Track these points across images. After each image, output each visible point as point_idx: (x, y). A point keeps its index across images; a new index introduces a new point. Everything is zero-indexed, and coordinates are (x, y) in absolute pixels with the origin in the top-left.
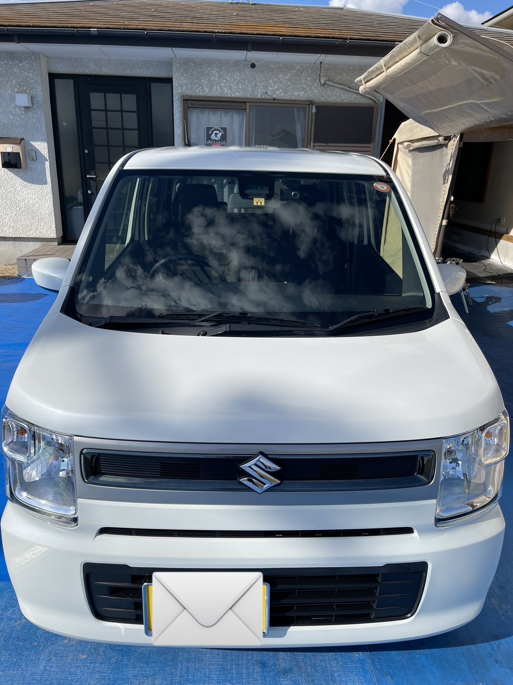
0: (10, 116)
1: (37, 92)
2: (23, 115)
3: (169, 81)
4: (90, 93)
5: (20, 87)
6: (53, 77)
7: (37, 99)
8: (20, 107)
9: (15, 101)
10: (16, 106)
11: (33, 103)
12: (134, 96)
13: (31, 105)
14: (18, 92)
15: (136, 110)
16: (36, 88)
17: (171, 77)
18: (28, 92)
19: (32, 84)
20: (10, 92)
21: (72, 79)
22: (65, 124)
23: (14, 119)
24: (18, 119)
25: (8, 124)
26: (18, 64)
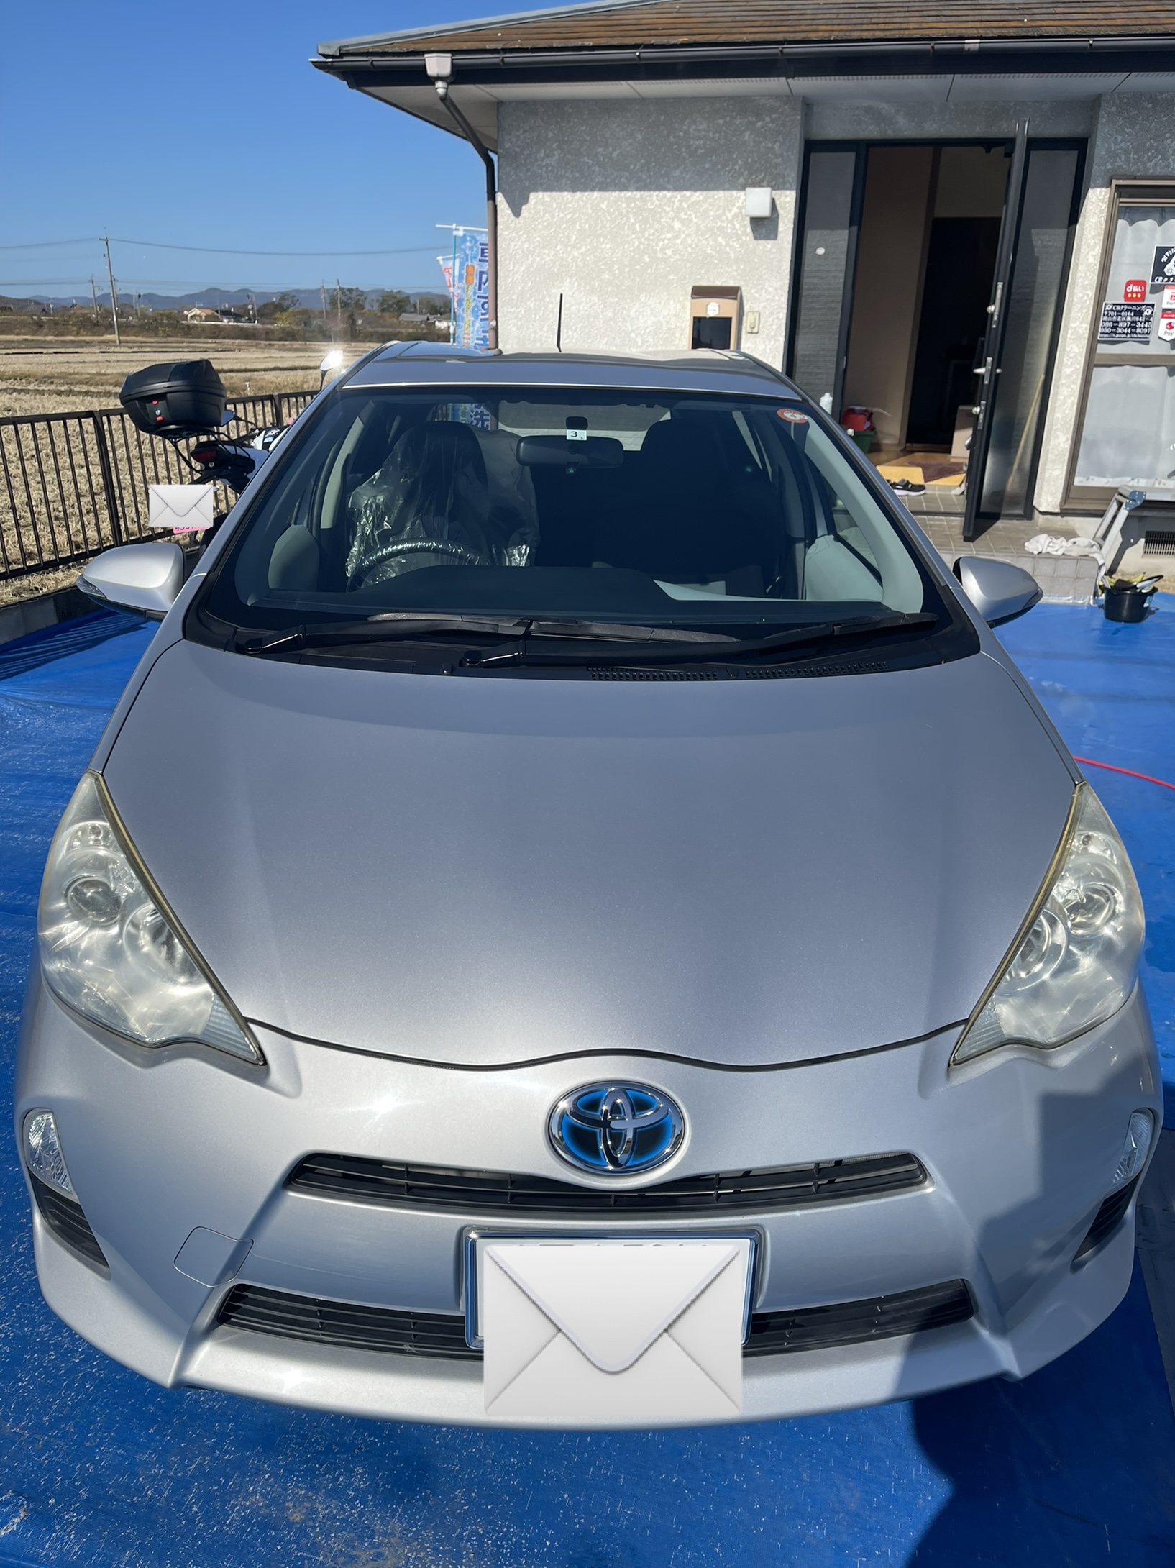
1: (785, 183)
2: (747, 235)
3: (1080, 146)
6: (811, 147)
8: (744, 220)
10: (735, 216)
16: (784, 176)
17: (1087, 135)
19: (778, 165)
21: (853, 151)
23: (728, 245)
24: (736, 245)
25: (713, 256)
26: (754, 123)
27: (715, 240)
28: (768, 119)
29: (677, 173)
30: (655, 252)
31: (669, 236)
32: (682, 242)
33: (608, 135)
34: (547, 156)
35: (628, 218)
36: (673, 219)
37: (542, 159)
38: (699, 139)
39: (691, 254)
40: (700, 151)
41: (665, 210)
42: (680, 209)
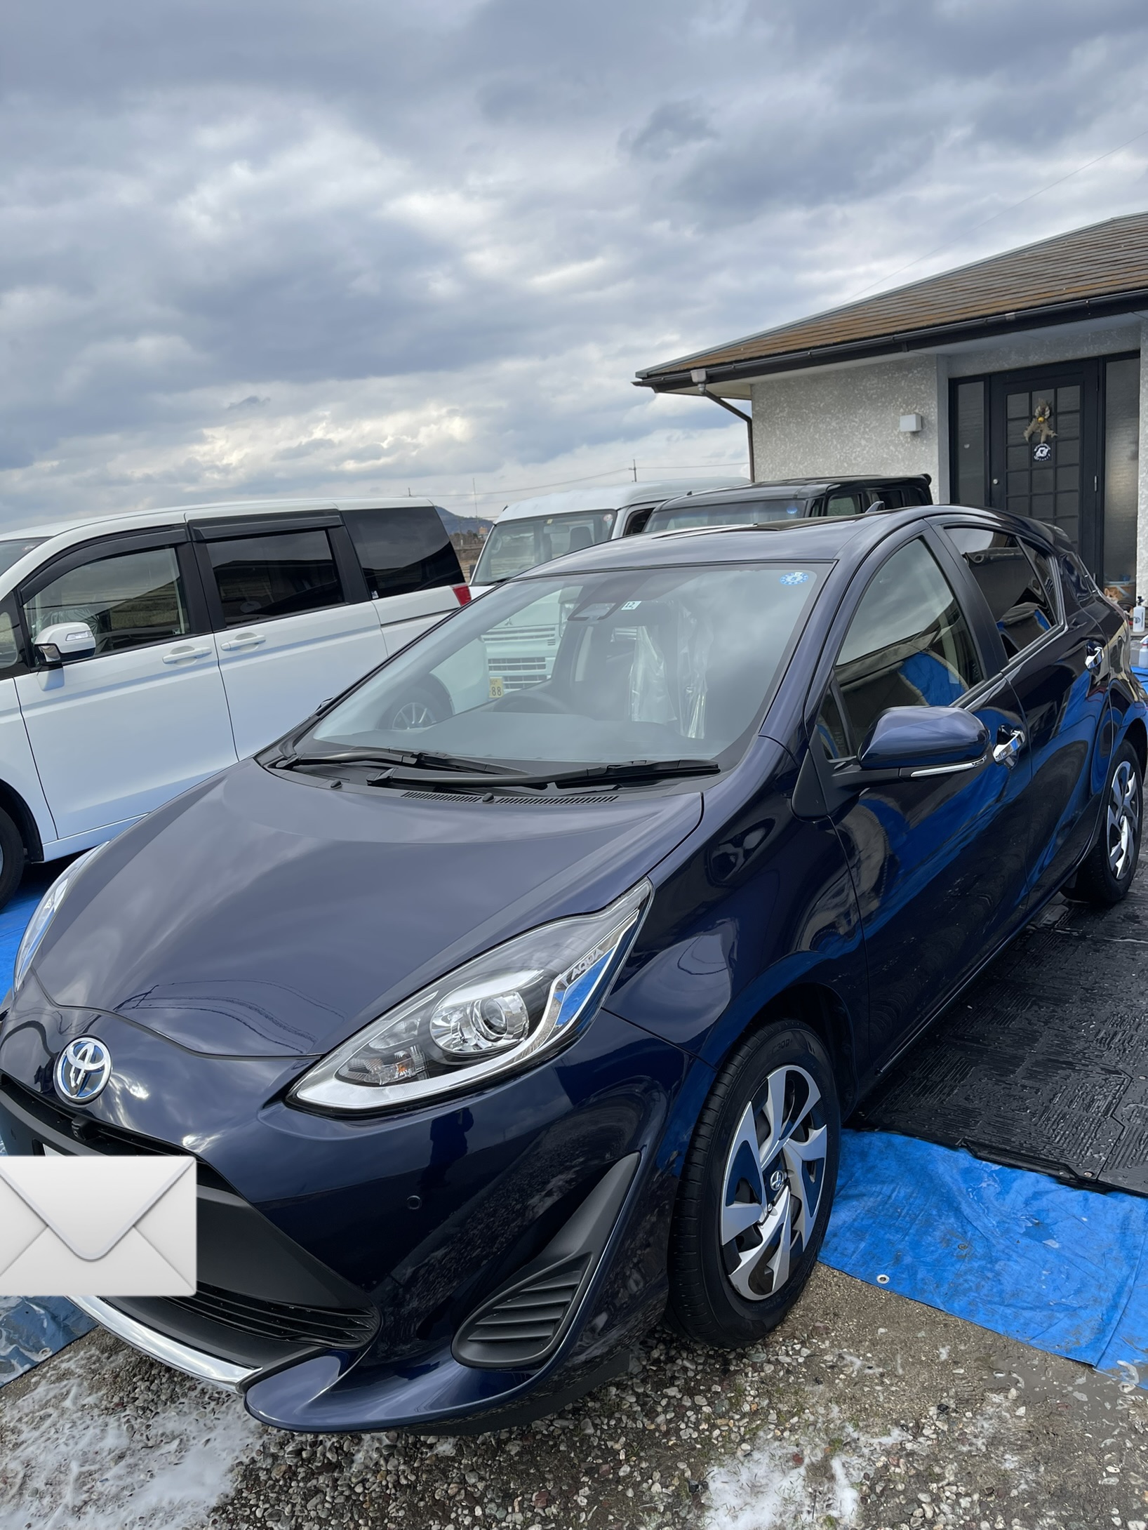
0: (891, 448)
1: (929, 408)
2: (908, 443)
3: (1135, 354)
4: (1010, 397)
5: (907, 406)
6: (954, 385)
7: (929, 418)
8: (905, 433)
9: (898, 426)
10: (900, 433)
11: (922, 427)
12: (1076, 389)
13: (920, 429)
14: (903, 414)
15: (1078, 408)
16: (929, 405)
17: (1138, 348)
18: (917, 411)
19: (924, 398)
20: (893, 415)
21: (980, 381)
22: (967, 446)
23: (896, 450)
24: (902, 450)
25: (887, 459)
26: (907, 375)
27: (888, 448)
28: (915, 372)
29: (861, 411)
30: (851, 460)
31: (858, 449)
32: (867, 452)
33: (816, 394)
34: (781, 411)
35: (832, 442)
36: (860, 439)
37: (778, 414)
38: (873, 389)
39: (873, 459)
40: (874, 396)
41: (854, 435)
42: (865, 432)
